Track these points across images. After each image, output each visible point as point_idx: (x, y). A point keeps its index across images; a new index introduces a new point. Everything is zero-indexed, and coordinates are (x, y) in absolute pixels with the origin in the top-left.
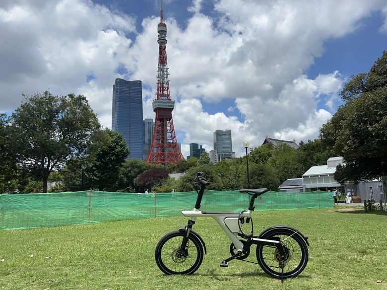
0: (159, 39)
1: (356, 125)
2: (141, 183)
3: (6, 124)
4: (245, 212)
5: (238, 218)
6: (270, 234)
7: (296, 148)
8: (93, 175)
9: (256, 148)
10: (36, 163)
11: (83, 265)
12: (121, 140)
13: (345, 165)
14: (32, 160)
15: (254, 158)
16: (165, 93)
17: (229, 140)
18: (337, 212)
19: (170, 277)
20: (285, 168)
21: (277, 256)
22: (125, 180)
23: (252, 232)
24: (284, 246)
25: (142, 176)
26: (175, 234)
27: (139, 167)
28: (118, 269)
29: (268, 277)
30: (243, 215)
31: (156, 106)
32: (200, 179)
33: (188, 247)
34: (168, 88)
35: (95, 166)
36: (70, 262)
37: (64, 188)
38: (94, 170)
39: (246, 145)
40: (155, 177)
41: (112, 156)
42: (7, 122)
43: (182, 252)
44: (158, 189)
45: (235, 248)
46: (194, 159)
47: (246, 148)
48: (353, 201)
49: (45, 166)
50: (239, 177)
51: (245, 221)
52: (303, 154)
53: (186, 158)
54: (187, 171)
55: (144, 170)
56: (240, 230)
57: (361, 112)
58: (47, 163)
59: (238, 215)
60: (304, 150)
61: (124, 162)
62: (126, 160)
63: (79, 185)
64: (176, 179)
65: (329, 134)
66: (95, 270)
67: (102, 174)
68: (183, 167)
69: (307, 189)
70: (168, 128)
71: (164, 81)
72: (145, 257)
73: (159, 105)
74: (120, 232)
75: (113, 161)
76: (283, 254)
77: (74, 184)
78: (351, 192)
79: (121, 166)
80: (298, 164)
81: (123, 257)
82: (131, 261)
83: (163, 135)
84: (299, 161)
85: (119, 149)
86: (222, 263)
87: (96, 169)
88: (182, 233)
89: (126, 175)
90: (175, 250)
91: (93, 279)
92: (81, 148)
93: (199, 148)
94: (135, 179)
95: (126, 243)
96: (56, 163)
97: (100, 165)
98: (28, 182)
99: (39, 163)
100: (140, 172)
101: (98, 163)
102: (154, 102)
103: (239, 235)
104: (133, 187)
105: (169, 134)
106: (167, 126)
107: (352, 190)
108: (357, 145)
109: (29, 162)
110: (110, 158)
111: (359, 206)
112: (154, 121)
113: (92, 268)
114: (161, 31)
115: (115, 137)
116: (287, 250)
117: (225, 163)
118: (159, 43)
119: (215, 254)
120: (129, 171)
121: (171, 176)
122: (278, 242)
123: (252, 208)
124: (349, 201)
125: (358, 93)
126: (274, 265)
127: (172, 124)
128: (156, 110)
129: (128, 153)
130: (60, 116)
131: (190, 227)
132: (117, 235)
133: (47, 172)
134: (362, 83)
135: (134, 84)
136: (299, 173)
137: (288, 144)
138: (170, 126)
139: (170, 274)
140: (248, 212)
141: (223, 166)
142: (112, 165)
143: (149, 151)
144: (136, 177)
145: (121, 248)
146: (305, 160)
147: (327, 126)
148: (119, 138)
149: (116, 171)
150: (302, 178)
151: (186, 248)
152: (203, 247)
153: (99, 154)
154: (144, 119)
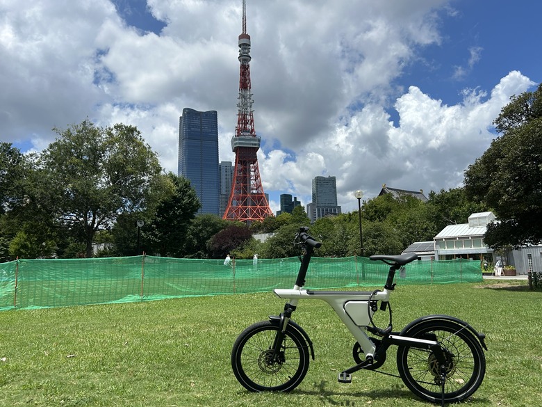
0: (241, 56)
1: (521, 164)
2: (216, 246)
3: (37, 168)
4: (378, 293)
5: (366, 302)
6: (421, 328)
7: (425, 201)
8: (152, 235)
9: (370, 201)
10: (77, 219)
11: (122, 370)
12: (190, 189)
13: (500, 222)
14: (71, 214)
15: (368, 213)
16: (248, 126)
17: (333, 190)
18: (488, 288)
19: (255, 396)
20: (410, 227)
21: (432, 365)
22: (195, 242)
23: (390, 325)
24: (445, 350)
25: (217, 237)
26: (263, 326)
27: (213, 225)
28: (174, 378)
29: (417, 400)
30: (376, 297)
31: (236, 144)
32: (305, 237)
33: (284, 348)
34: (252, 121)
35: (155, 223)
36: (103, 365)
37: (114, 253)
38: (153, 229)
39: (359, 195)
40: (234, 239)
41: (177, 210)
42: (38, 165)
43: (275, 356)
44: (239, 254)
45: (362, 351)
46: (287, 215)
47: (359, 199)
48: (505, 273)
49: (89, 222)
50: (348, 239)
51: (379, 307)
52: (434, 208)
53: (275, 214)
54: (277, 230)
55: (220, 229)
56: (371, 321)
57: (529, 146)
58: (92, 219)
59: (367, 297)
60: (437, 203)
61: (193, 218)
62: (196, 215)
63: (134, 248)
64: (262, 242)
65: (478, 178)
66: (138, 380)
67: (165, 234)
68: (270, 225)
69: (441, 257)
70: (252, 173)
71: (247, 112)
72: (217, 358)
73: (240, 143)
74: (183, 315)
75: (179, 216)
76: (442, 362)
77: (128, 247)
78: (502, 261)
79: (191, 223)
80: (427, 222)
81: (183, 358)
82: (195, 365)
83: (245, 183)
84: (429, 219)
85: (186, 200)
86: (342, 375)
87: (156, 228)
88: (275, 324)
89: (195, 235)
90: (263, 353)
91: (133, 397)
92: (135, 198)
93: (293, 200)
94: (208, 241)
95: (189, 334)
96: (104, 218)
97: (161, 221)
98: (69, 244)
99: (81, 219)
100: (215, 231)
101: (159, 219)
102: (233, 140)
103: (369, 329)
104: (206, 252)
105: (253, 182)
106: (250, 171)
107: (504, 258)
108: (521, 192)
109: (67, 217)
110: (174, 212)
111: (516, 281)
112: (233, 165)
113: (135, 376)
114: (244, 44)
115: (180, 185)
116: (450, 356)
117: (328, 220)
118: (240, 60)
119: (325, 355)
120: (201, 231)
121: (256, 237)
122: (434, 343)
123: (390, 286)
124: (499, 274)
125: (519, 121)
126: (427, 380)
127: (256, 169)
128: (235, 150)
129: (198, 206)
130: (108, 155)
131: (288, 315)
132: (179, 320)
133: (91, 230)
134: (527, 106)
135: (206, 115)
136: (429, 234)
137: (413, 195)
138: (255, 171)
139: (255, 391)
140: (385, 292)
141: (325, 225)
142: (178, 221)
143: (227, 204)
144: (209, 238)
145: (182, 343)
146: (438, 217)
147: (474, 168)
148: (187, 186)
149: (184, 230)
150: (434, 242)
151: (282, 350)
152: (309, 348)
153: (159, 208)
154: (220, 162)
